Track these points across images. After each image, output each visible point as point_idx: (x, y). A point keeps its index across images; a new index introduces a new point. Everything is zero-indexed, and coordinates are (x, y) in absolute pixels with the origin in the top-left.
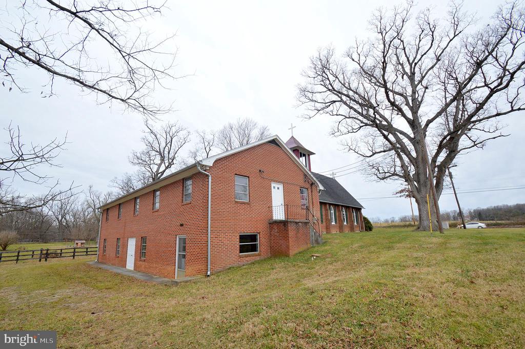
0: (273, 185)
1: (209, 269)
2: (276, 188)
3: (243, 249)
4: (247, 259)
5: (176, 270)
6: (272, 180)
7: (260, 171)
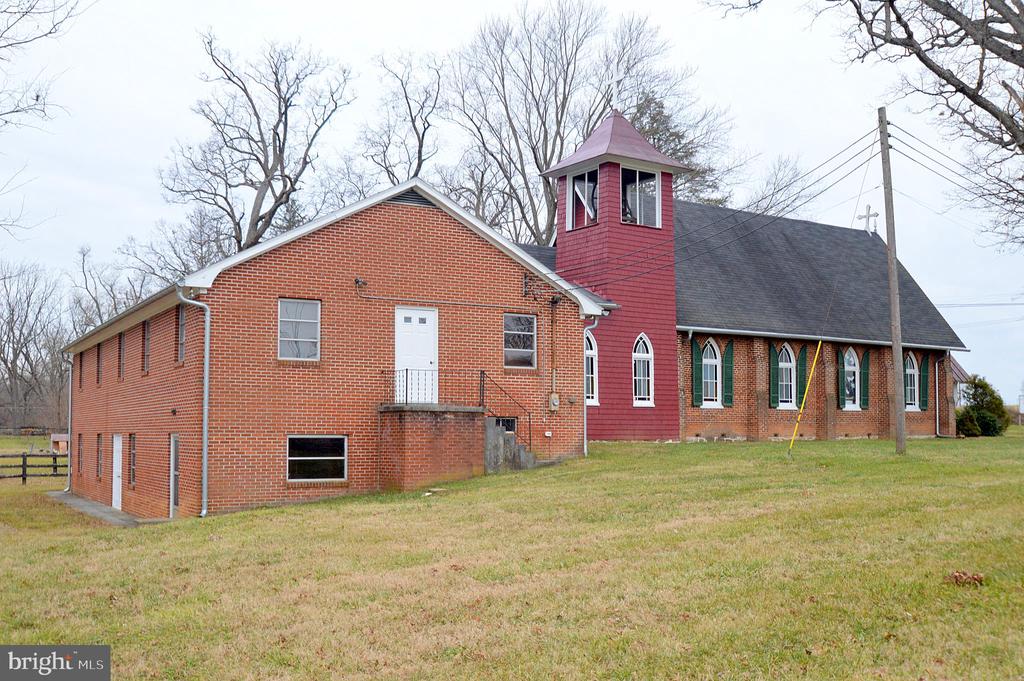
0: (400, 313)
1: (205, 505)
2: (415, 320)
3: (297, 470)
4: (307, 492)
5: (171, 509)
6: (398, 302)
7: (357, 282)
